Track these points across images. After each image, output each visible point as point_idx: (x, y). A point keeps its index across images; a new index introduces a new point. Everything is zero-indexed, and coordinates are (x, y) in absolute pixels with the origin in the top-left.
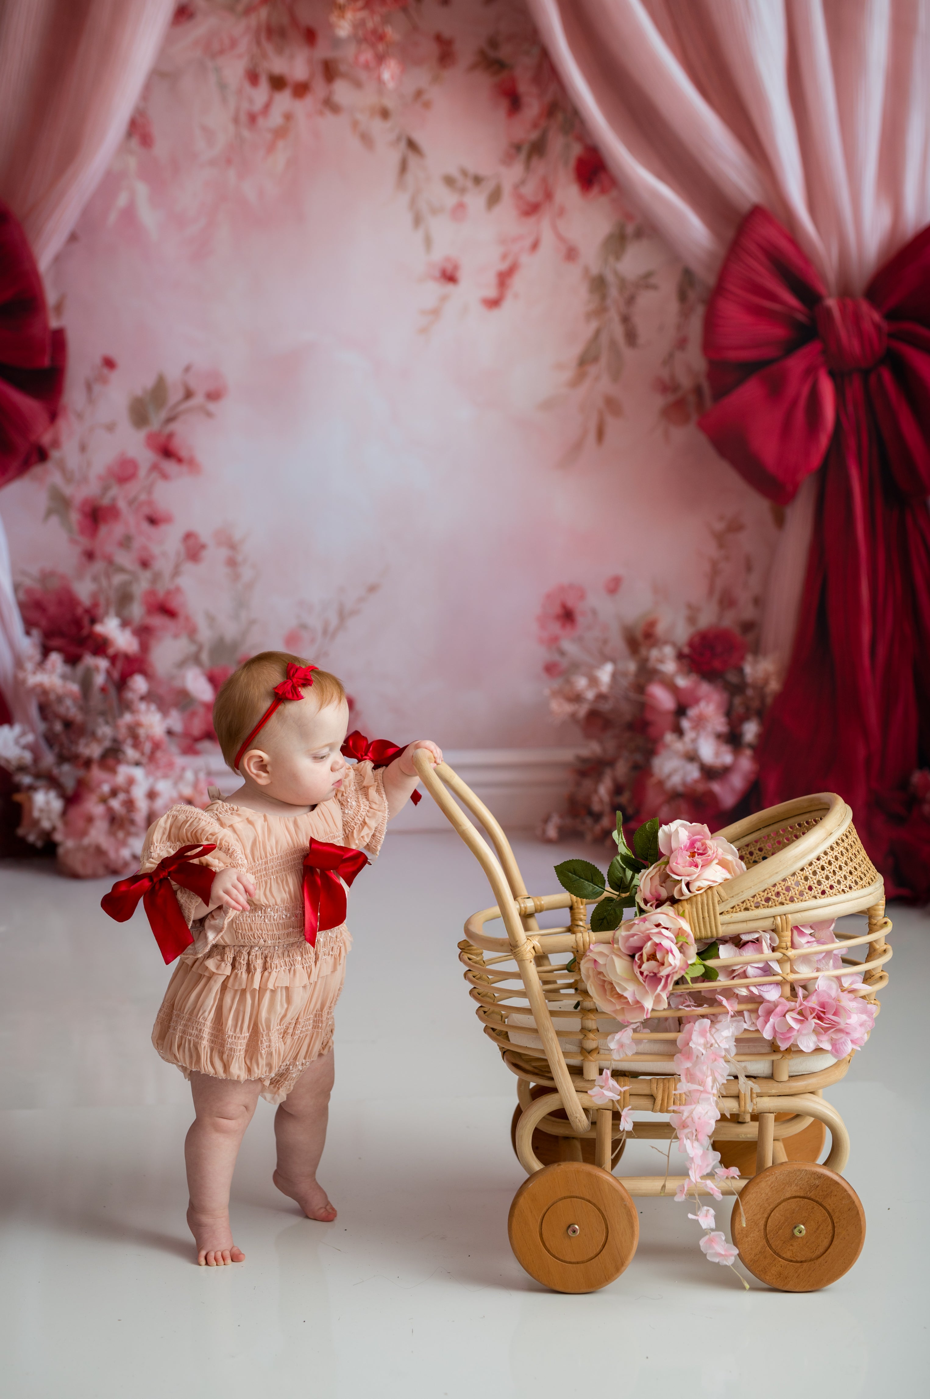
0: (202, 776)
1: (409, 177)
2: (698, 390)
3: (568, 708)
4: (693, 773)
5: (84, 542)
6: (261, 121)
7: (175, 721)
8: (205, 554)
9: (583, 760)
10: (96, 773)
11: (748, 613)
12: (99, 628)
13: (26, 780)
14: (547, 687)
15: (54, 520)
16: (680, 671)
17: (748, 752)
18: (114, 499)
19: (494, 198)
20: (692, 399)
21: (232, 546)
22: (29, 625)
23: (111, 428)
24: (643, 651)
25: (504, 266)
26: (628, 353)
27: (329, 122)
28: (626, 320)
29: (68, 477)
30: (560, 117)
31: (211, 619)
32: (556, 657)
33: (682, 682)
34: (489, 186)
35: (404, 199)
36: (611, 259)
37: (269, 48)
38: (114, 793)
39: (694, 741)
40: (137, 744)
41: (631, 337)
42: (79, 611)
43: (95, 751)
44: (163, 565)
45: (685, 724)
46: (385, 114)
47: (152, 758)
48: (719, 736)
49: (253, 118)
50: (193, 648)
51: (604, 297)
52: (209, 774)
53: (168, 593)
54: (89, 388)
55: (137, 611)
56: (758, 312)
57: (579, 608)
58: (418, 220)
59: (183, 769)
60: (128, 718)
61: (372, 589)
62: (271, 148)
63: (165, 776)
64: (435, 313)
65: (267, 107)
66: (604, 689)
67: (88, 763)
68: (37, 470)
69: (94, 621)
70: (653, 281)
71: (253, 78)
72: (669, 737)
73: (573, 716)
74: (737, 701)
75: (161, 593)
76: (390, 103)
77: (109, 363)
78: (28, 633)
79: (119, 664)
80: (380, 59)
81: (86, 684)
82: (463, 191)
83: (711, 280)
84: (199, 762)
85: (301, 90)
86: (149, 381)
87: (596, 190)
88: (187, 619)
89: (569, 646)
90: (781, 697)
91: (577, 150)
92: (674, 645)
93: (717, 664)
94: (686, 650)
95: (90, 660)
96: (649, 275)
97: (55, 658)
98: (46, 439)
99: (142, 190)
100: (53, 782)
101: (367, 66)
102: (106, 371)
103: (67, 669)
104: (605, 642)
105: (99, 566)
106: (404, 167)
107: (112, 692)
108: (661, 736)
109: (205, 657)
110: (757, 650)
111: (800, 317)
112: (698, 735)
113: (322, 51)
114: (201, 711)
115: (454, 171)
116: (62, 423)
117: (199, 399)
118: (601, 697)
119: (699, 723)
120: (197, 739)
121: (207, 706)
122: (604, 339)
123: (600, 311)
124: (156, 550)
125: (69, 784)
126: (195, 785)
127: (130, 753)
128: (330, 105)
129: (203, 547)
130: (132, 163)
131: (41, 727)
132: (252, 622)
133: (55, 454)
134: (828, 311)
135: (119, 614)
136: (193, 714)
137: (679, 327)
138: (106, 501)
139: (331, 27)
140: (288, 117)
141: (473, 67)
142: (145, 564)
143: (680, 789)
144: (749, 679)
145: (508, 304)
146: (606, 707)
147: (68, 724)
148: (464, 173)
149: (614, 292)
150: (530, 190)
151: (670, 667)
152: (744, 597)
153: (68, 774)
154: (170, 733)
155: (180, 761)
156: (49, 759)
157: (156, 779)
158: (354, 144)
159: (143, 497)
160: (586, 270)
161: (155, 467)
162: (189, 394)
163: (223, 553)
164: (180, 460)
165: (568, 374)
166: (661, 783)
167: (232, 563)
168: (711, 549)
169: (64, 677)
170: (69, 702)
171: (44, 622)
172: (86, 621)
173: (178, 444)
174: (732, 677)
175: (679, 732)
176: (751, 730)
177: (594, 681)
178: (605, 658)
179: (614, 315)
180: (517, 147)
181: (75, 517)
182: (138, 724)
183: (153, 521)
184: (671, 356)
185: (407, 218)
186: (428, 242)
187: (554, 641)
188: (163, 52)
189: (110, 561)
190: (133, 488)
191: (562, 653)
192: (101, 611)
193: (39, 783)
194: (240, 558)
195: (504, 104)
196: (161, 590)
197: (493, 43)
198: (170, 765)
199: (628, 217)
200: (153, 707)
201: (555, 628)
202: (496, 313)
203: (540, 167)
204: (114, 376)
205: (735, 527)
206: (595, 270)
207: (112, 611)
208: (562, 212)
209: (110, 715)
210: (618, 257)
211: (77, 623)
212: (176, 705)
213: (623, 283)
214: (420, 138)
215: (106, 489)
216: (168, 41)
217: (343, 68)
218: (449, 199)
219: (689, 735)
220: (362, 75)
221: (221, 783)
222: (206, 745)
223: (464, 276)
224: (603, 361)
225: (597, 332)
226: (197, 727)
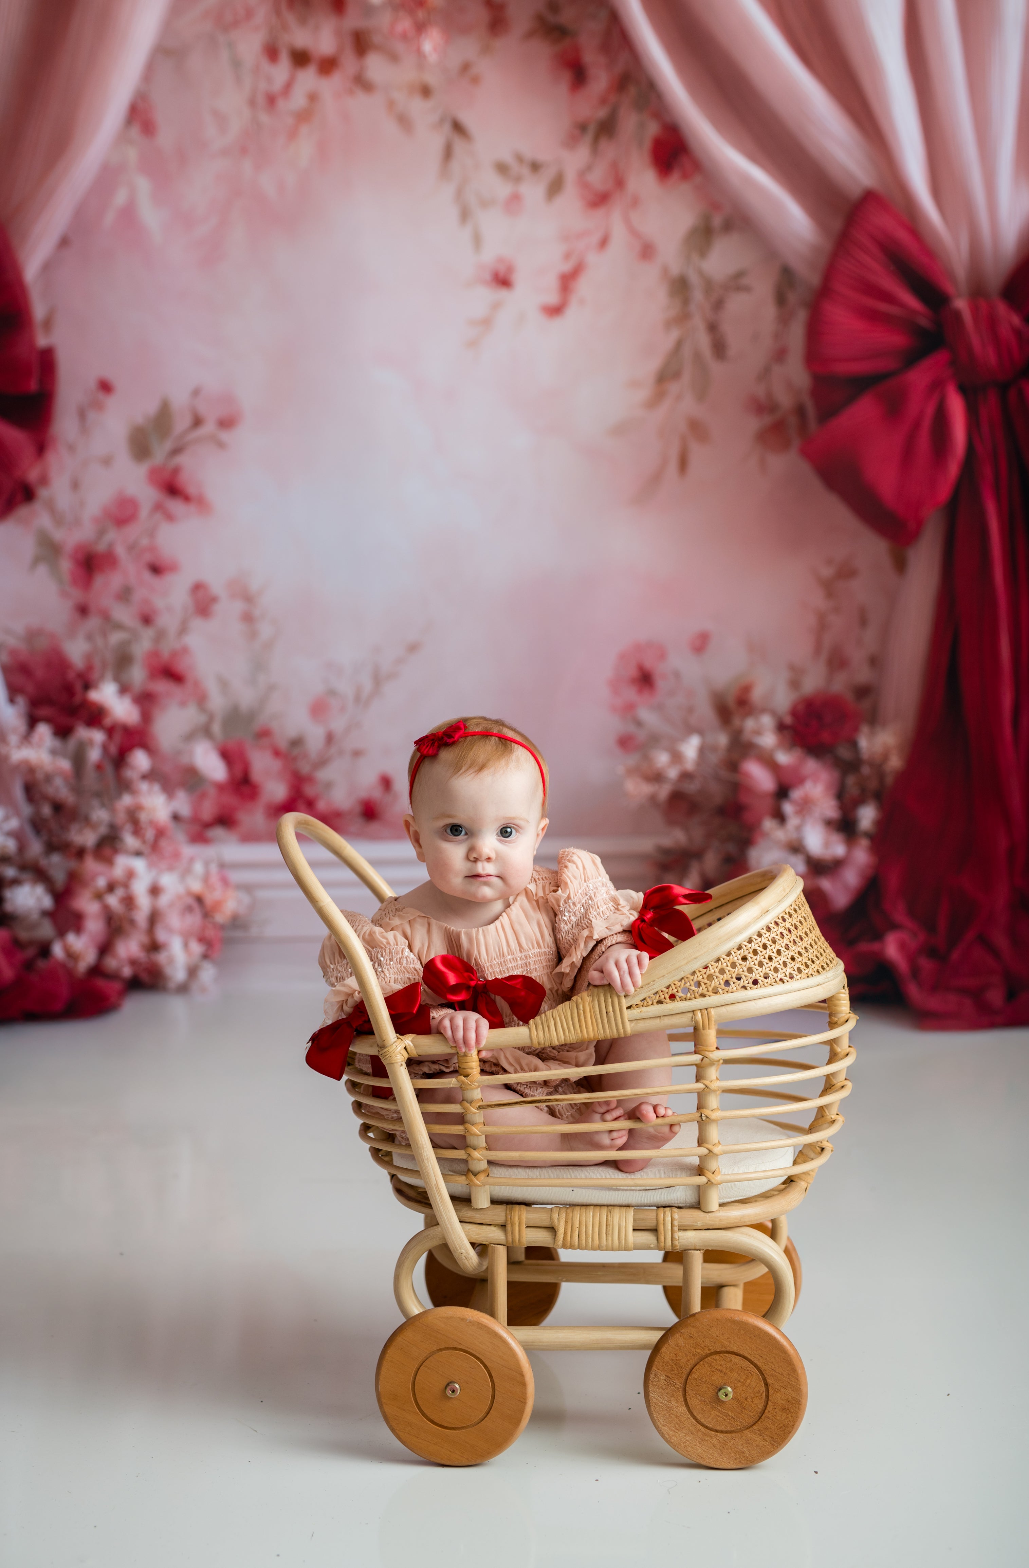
0: (214, 869)
1: (455, 165)
2: (800, 411)
3: (646, 789)
5: (77, 594)
6: (281, 104)
7: (182, 803)
8: (216, 607)
9: (665, 851)
10: (91, 865)
11: (863, 675)
12: (94, 696)
13: (10, 872)
14: (621, 764)
15: (42, 570)
16: (781, 745)
17: (864, 843)
18: (111, 545)
19: (555, 187)
20: (793, 421)
21: (248, 598)
22: (13, 692)
23: (107, 461)
24: (737, 722)
25: (567, 267)
26: (715, 367)
27: (360, 103)
28: (713, 328)
29: (58, 519)
30: (632, 90)
31: (224, 684)
32: (632, 729)
33: (783, 758)
34: (548, 174)
35: (448, 190)
36: (695, 257)
37: (290, 18)
38: (111, 887)
39: (799, 828)
40: (137, 831)
41: (719, 348)
42: (71, 676)
43: (88, 838)
44: (168, 621)
45: (788, 808)
46: (426, 91)
47: (155, 847)
48: (829, 824)
49: (271, 100)
50: (202, 719)
51: (686, 301)
52: (222, 866)
53: (174, 654)
54: (82, 415)
55: (138, 675)
56: (872, 316)
57: (660, 670)
58: (465, 215)
59: (192, 860)
60: (127, 800)
61: (413, 648)
62: (293, 134)
63: (171, 869)
64: (486, 323)
65: (288, 87)
66: (690, 766)
67: (80, 853)
68: (23, 511)
69: (88, 686)
70: (745, 281)
71: (272, 53)
72: (768, 824)
73: (653, 799)
74: (851, 780)
75: (166, 654)
76: (432, 79)
77: (105, 387)
78: (12, 701)
79: (118, 737)
80: (420, 28)
81: (79, 760)
82: (518, 179)
83: (814, 279)
84: (210, 851)
85: (328, 66)
86: (151, 407)
87: (676, 175)
88: (196, 684)
89: (646, 715)
90: (904, 776)
91: (653, 129)
92: (773, 713)
93: (825, 736)
94: (788, 720)
95: (83, 733)
96: (740, 275)
97: (44, 730)
98: (33, 475)
99: (143, 186)
100: (40, 875)
101: (404, 37)
102: (101, 396)
103: (56, 743)
104: (690, 710)
105: (93, 622)
106: (448, 153)
107: (109, 770)
108: (759, 822)
109: (216, 728)
110: (874, 719)
111: (924, 322)
112: (804, 821)
113: (353, 20)
114: (212, 792)
115: (507, 157)
116: (52, 458)
117: (209, 427)
118: (685, 776)
119: (805, 806)
120: (208, 825)
121: (220, 787)
122: (687, 351)
123: (682, 318)
124: (159, 603)
125: (59, 877)
126: (206, 879)
127: (130, 841)
128: (362, 83)
129: (214, 599)
130: (132, 154)
131: (27, 810)
132: (271, 688)
133: (43, 493)
134: (957, 315)
135: (117, 679)
136: (203, 796)
137: (777, 336)
138: (101, 547)
140: (313, 98)
141: (530, 35)
142: (147, 620)
144: (865, 755)
145: (572, 311)
146: (691, 787)
147: (58, 807)
148: (520, 158)
149: (698, 295)
150: (598, 178)
151: (768, 740)
152: (857, 656)
153: (58, 866)
154: (176, 817)
155: (188, 850)
156: (36, 848)
157: (160, 872)
158: (390, 127)
159: (145, 542)
160: (665, 270)
161: (158, 507)
162: (197, 422)
163: (238, 606)
164: (187, 498)
165: (644, 393)
167: (248, 618)
168: (818, 599)
169: (54, 752)
170: (59, 782)
171: (30, 688)
172: (78, 687)
173: (185, 480)
174: (844, 752)
175: (780, 817)
176: (867, 816)
177: (677, 757)
178: (690, 729)
179: (698, 323)
180: (582, 127)
181: (66, 565)
182: (139, 808)
183: (156, 569)
184: (767, 370)
185: (453, 213)
186: (477, 240)
187: (629, 709)
188: (168, 25)
189: (106, 617)
190: (133, 531)
191: (639, 723)
192: (95, 675)
193: (25, 876)
194: (257, 613)
195: (566, 77)
196: (166, 649)
197: (553, 6)
198: (176, 855)
199: (715, 206)
200: (156, 787)
201: (630, 694)
202: (558, 323)
203: (610, 150)
204: (112, 402)
205: (846, 572)
206: (675, 269)
207: (109, 675)
208: (635, 202)
209: (106, 797)
210: (703, 254)
211: (69, 689)
212: (184, 784)
213: (709, 285)
214: (468, 119)
215: (101, 533)
216: (175, 15)
217: (377, 39)
218: (502, 189)
219: (793, 821)
220: (400, 47)
221: (236, 877)
222: (218, 832)
223: (520, 279)
224: (686, 377)
225: (679, 345)
226: (208, 811)
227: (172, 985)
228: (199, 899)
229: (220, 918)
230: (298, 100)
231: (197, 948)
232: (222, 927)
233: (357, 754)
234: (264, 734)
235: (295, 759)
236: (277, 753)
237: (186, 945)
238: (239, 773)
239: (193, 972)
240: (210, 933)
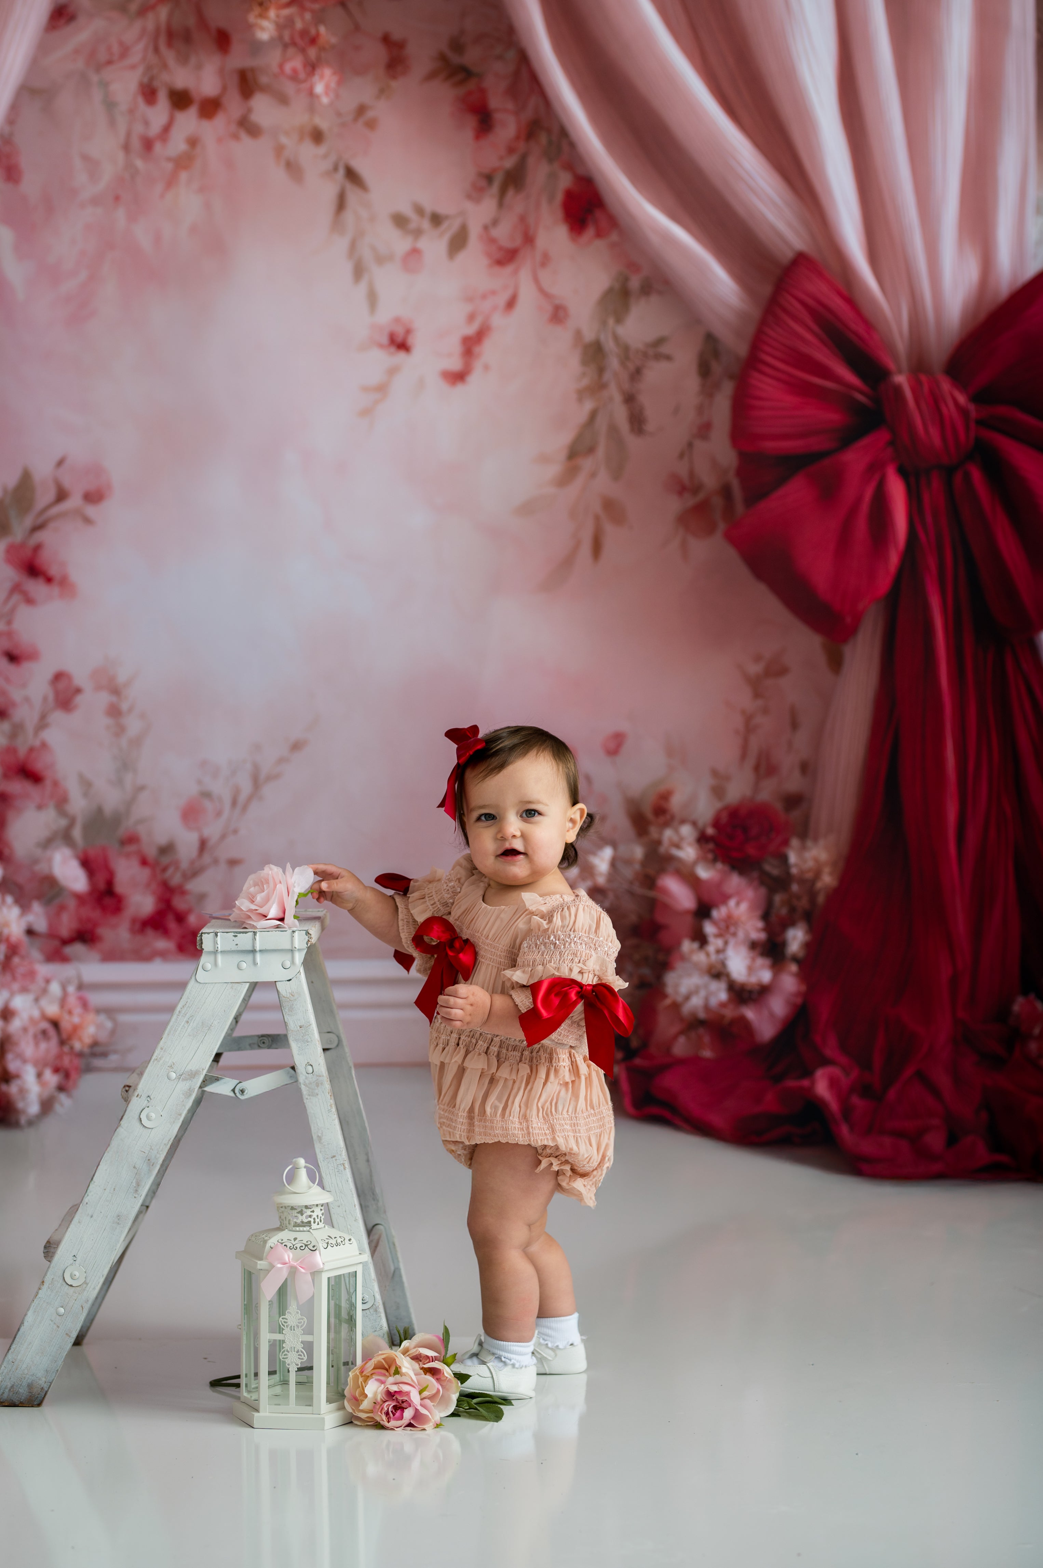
0: (71, 989)
1: (349, 216)
2: (726, 491)
4: (720, 994)
6: (158, 147)
7: (38, 917)
8: (79, 699)
11: (794, 783)
16: (701, 859)
17: (794, 968)
19: (458, 243)
20: (718, 502)
21: (116, 691)
24: (653, 831)
25: (471, 330)
26: (633, 442)
27: (245, 147)
28: (630, 399)
30: (543, 138)
31: (86, 785)
33: (704, 873)
34: (451, 228)
35: (342, 244)
36: (611, 321)
37: (170, 56)
39: (721, 951)
41: (637, 422)
44: (25, 714)
45: (709, 929)
46: (317, 136)
47: (7, 965)
48: (754, 946)
49: (148, 145)
50: (63, 822)
51: (601, 370)
52: (81, 987)
53: (31, 750)
56: (804, 391)
58: (359, 272)
59: (48, 981)
61: (296, 746)
62: (171, 182)
63: (24, 990)
64: (382, 389)
65: (167, 129)
66: (601, 880)
70: (665, 349)
71: (149, 94)
72: (687, 946)
74: (778, 898)
75: (22, 752)
76: (323, 124)
80: (312, 67)
82: (418, 233)
83: (741, 348)
84: (67, 971)
85: (210, 108)
86: (10, 478)
87: (590, 232)
88: (56, 784)
90: (836, 895)
91: (565, 181)
92: (694, 824)
93: (751, 851)
94: (710, 831)
96: (660, 341)
101: (294, 77)
104: (603, 819)
106: (341, 204)
108: (679, 944)
109: (77, 833)
110: (804, 833)
111: (860, 396)
112: (726, 943)
113: (238, 59)
114: (72, 904)
115: (406, 209)
117: (74, 501)
119: (728, 927)
120: (66, 942)
121: (80, 898)
122: (601, 424)
123: (597, 387)
124: (16, 695)
126: (63, 1001)
128: (248, 127)
129: (78, 691)
132: (140, 789)
134: (898, 390)
136: (62, 908)
137: (700, 409)
139: (250, 28)
140: (193, 142)
141: (431, 76)
142: (2, 713)
143: (702, 1015)
144: (794, 871)
145: (475, 378)
148: (419, 210)
149: (614, 363)
150: (504, 233)
151: (688, 853)
152: (788, 762)
154: (30, 932)
155: (44, 970)
157: (12, 994)
158: (278, 175)
159: (2, 627)
160: (578, 334)
161: (16, 588)
162: (62, 495)
163: (104, 698)
164: (49, 580)
165: (554, 469)
166: (676, 1007)
167: (114, 712)
168: (745, 699)
173: (47, 559)
174: (772, 868)
175: (702, 940)
176: (796, 938)
178: (602, 841)
179: (614, 393)
180: (489, 178)
183: (13, 657)
184: (690, 445)
185: (347, 269)
186: (372, 299)
188: (35, 64)
194: (124, 706)
195: (471, 122)
196: (22, 747)
197: (457, 46)
198: (31, 975)
199: (633, 267)
200: (9, 899)
202: (460, 388)
203: (517, 203)
205: (775, 669)
206: (589, 336)
208: (546, 260)
210: (619, 320)
212: (39, 897)
213: (625, 351)
214: (363, 166)
216: (42, 49)
217: (264, 80)
218: (401, 244)
219: (715, 944)
220: (289, 88)
221: (96, 999)
222: (78, 948)
223: (418, 342)
224: (601, 452)
225: (593, 415)
226: (67, 925)
227: (23, 1120)
228: (55, 1024)
229: (77, 1046)
230: (177, 144)
231: (52, 1079)
232: (80, 1055)
233: (233, 863)
234: (131, 839)
235: (165, 869)
236: (144, 862)
237: (39, 1075)
238: (102, 886)
239: (47, 1106)
240: (66, 1062)
